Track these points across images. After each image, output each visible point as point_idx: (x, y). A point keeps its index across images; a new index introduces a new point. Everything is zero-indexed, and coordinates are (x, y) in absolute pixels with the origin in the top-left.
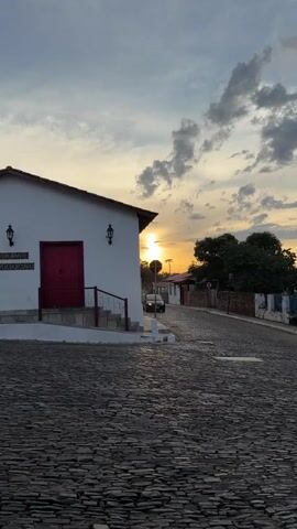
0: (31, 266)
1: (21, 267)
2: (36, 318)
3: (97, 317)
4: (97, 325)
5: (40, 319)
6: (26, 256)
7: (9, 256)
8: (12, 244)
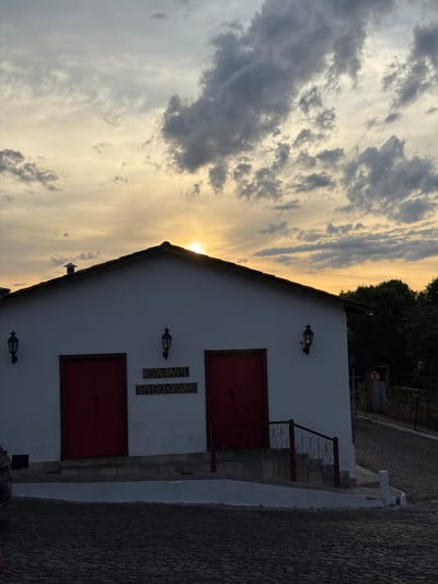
0: (192, 388)
1: (179, 389)
2: (208, 467)
3: (293, 466)
4: (294, 478)
5: (213, 469)
6: (184, 372)
7: (163, 373)
8: (165, 355)
